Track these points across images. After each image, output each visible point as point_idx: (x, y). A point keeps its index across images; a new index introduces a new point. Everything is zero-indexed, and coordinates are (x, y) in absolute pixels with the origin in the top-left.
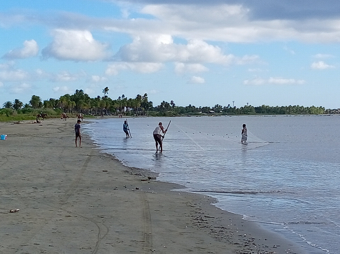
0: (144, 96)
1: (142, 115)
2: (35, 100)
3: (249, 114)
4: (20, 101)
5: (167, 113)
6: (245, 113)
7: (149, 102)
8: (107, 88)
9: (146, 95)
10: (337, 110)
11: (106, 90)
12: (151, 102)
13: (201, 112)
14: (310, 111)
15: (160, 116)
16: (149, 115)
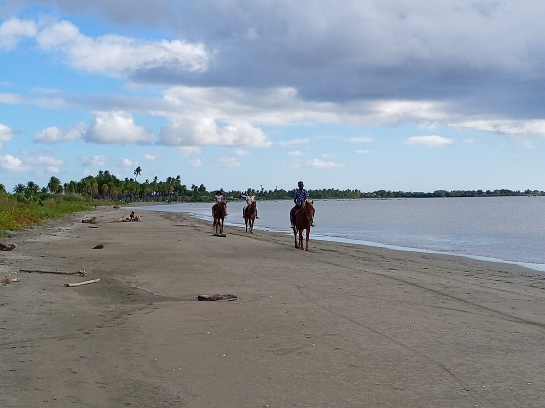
0: (177, 179)
1: (174, 200)
2: (54, 182)
3: (284, 199)
4: (36, 183)
5: (203, 198)
6: (280, 198)
7: (182, 185)
8: (139, 168)
9: (178, 177)
10: (371, 194)
11: (138, 170)
12: (184, 186)
13: (232, 197)
14: (345, 195)
15: (195, 202)
16: (182, 201)
